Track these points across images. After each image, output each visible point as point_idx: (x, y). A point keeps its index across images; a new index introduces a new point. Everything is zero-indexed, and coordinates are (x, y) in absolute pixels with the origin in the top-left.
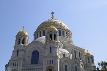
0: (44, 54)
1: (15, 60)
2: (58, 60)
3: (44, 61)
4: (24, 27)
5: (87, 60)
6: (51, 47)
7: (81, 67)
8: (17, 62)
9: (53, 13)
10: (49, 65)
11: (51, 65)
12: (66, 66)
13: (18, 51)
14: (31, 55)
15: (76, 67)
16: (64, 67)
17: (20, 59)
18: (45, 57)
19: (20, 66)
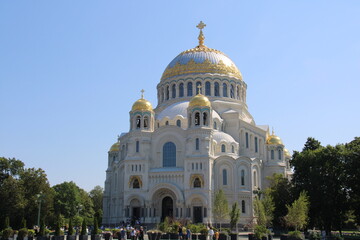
0: (186, 151)
2: (211, 162)
3: (187, 165)
4: (143, 91)
5: (270, 153)
6: (197, 139)
7: (254, 170)
8: (138, 164)
9: (201, 26)
10: (195, 171)
11: (199, 171)
12: (225, 171)
13: (138, 143)
14: (161, 151)
15: (243, 171)
16: (221, 172)
17: (144, 159)
18: (188, 157)
19: (144, 172)
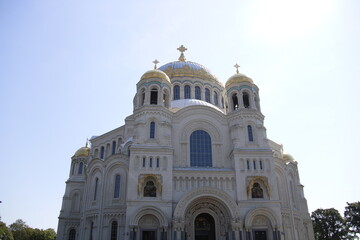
1: (147, 150)
3: (238, 162)
6: (249, 127)
8: (155, 156)
10: (252, 172)
13: (153, 124)
14: (189, 142)
18: (239, 150)
19: (165, 169)
